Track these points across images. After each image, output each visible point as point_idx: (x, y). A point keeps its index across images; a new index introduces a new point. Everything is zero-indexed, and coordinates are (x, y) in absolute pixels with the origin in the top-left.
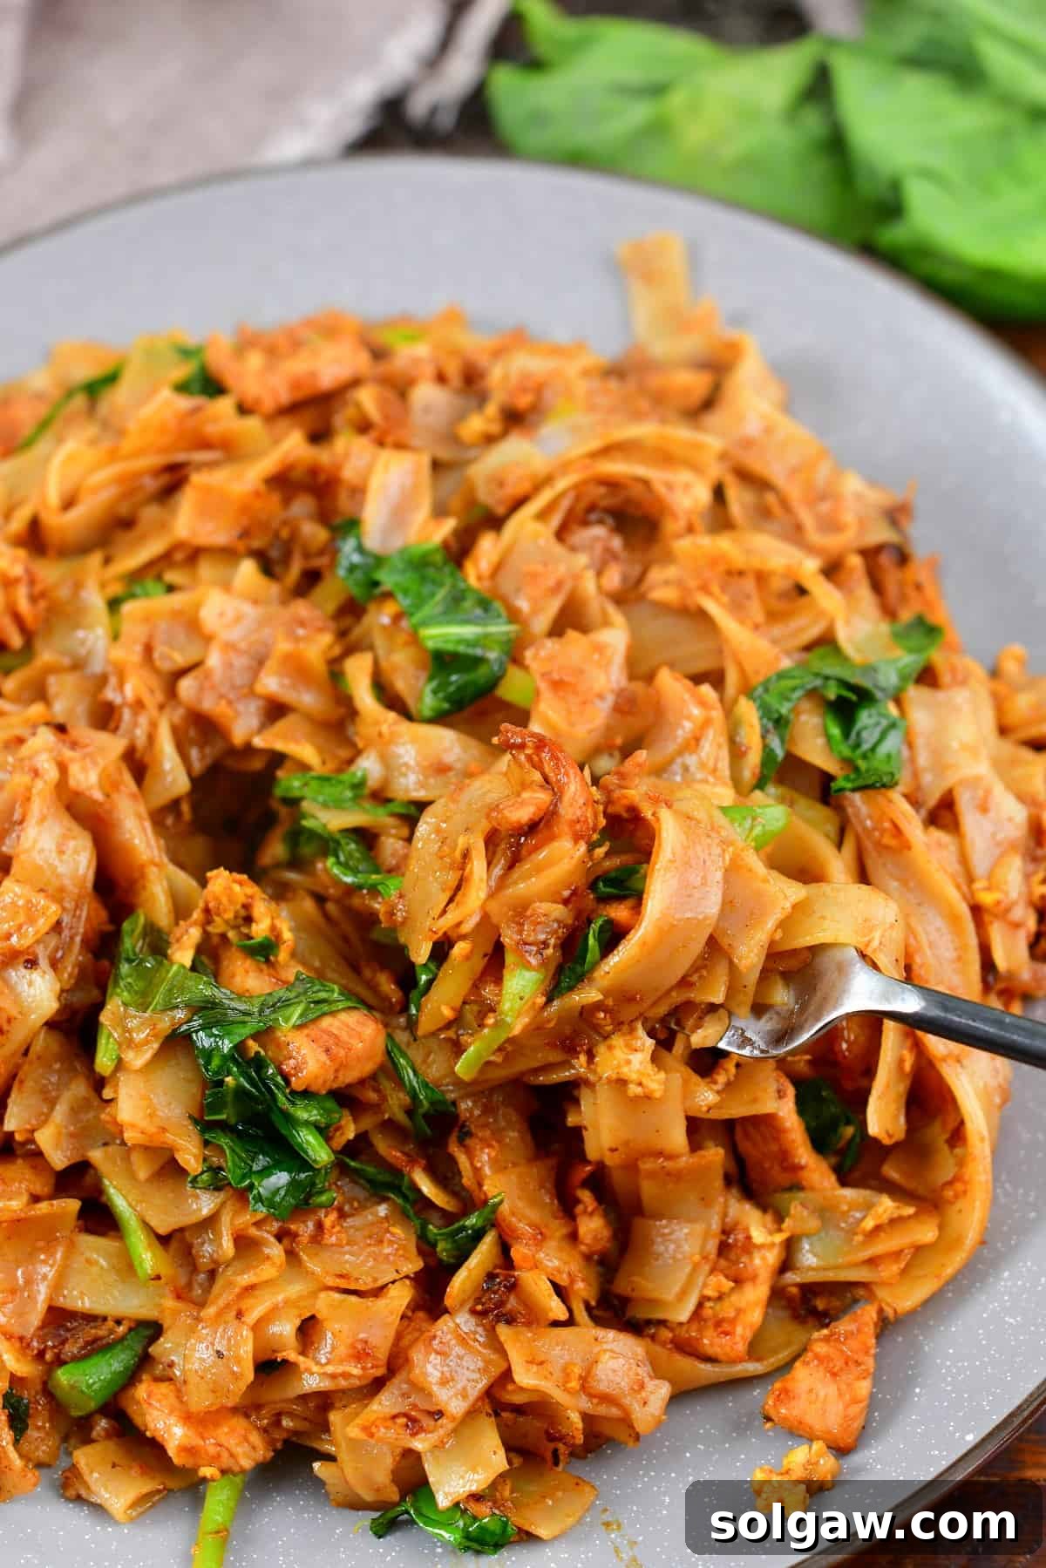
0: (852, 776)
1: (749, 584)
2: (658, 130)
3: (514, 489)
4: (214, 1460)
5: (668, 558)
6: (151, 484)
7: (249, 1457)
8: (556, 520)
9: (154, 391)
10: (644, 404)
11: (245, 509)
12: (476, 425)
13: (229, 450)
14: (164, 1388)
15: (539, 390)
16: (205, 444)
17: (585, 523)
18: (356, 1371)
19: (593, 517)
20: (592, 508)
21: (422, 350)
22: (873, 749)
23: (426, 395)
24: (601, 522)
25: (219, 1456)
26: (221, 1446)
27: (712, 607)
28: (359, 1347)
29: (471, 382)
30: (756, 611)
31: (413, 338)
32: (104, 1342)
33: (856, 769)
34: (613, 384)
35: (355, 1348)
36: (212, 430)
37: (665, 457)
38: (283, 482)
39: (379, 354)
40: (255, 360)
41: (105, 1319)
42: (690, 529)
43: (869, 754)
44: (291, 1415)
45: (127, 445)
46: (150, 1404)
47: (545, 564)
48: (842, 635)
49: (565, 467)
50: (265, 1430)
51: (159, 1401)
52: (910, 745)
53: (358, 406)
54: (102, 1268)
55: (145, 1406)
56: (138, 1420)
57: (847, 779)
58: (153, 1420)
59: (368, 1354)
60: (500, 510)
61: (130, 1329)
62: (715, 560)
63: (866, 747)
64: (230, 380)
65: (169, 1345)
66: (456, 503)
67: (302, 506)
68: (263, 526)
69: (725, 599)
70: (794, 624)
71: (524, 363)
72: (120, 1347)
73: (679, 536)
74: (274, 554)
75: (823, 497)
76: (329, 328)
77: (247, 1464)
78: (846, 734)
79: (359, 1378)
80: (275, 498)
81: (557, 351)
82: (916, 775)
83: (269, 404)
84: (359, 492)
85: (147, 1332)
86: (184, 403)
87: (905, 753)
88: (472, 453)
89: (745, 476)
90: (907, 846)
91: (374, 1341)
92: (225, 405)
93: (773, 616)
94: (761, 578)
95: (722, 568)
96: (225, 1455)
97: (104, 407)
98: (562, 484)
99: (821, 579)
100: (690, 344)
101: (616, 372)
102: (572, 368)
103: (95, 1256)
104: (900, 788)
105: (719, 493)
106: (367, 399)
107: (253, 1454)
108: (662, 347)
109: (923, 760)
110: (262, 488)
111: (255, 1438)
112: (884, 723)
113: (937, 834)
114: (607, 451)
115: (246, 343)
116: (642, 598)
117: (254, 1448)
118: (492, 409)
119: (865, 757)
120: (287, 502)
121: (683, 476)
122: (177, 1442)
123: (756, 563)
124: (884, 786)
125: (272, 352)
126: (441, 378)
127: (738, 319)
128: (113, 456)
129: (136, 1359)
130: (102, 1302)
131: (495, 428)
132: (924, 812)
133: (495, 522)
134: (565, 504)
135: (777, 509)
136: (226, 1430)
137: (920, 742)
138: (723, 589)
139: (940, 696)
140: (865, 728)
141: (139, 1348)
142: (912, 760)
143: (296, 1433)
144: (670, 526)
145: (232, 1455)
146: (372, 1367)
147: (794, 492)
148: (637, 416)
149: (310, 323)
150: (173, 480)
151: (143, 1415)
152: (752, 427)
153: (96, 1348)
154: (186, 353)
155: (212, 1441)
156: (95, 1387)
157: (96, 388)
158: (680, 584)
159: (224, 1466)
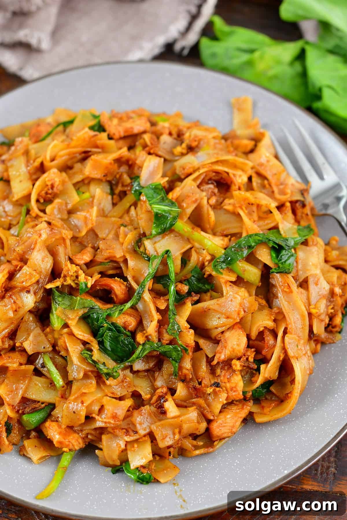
0: (277, 268)
1: (254, 208)
2: (250, 64)
3: (187, 171)
4: (67, 446)
5: (232, 197)
6: (79, 157)
7: (78, 446)
8: (198, 182)
9: (83, 128)
10: (232, 149)
11: (107, 168)
12: (179, 150)
13: (104, 149)
14: (54, 424)
15: (199, 141)
16: (97, 147)
17: (208, 183)
18: (112, 422)
19: (210, 182)
20: (210, 179)
21: (166, 125)
22: (285, 262)
23: (165, 138)
24: (212, 183)
25: (69, 445)
26: (70, 442)
27: (242, 213)
28: (114, 414)
29: (179, 136)
30: (255, 216)
31: (164, 121)
32: (38, 409)
33: (279, 267)
34: (223, 141)
35: (113, 415)
36: (99, 142)
37: (235, 166)
38: (119, 161)
39: (153, 124)
40: (115, 121)
41: (39, 402)
42: (239, 189)
43: (284, 263)
44: (91, 434)
45: (73, 144)
46: (49, 428)
47: (193, 194)
48: (281, 227)
49: (203, 166)
50: (83, 438)
51: (52, 427)
52: (297, 262)
53: (144, 139)
54: (39, 386)
55: (48, 428)
56: (45, 433)
57: (275, 269)
58: (50, 433)
59: (116, 417)
60: (183, 177)
61: (46, 406)
62: (245, 199)
63: (283, 261)
64: (107, 127)
65: (57, 412)
66: (169, 173)
67: (124, 169)
68: (111, 174)
69: (246, 212)
70: (267, 221)
71: (196, 132)
72: (43, 410)
73: (235, 190)
74: (114, 182)
75: (281, 184)
76: (140, 114)
77: (77, 448)
78: (277, 257)
79: (113, 424)
80: (116, 165)
81: (207, 130)
82: (297, 271)
83: (117, 136)
84: (140, 167)
85: (52, 407)
86: (92, 133)
87: (295, 264)
88: (177, 158)
89: (259, 174)
90: (291, 292)
91: (119, 413)
92: (104, 135)
93: (260, 218)
94: (259, 206)
95: (247, 202)
96: (71, 445)
97: (68, 131)
98: (202, 171)
99: (276, 210)
100: (249, 132)
101: (225, 138)
102: (211, 136)
103: (37, 383)
104: (292, 274)
105: (250, 179)
106: (147, 137)
107: (79, 445)
108: (240, 132)
109: (300, 267)
110: (113, 162)
111: (80, 441)
112: (290, 254)
113: (301, 290)
114: (217, 162)
115: (113, 116)
116: (221, 208)
117: (79, 443)
118: (184, 145)
119: (282, 263)
120: (119, 167)
121: (239, 173)
122: (57, 440)
123: (258, 202)
124: (286, 272)
125: (121, 119)
126: (170, 134)
127: (265, 126)
128: (68, 146)
129: (47, 414)
130: (39, 396)
131: (185, 151)
132: (298, 283)
133: (181, 180)
134: (202, 177)
135: (267, 186)
136: (72, 437)
137: (300, 262)
138: (246, 208)
139: (308, 248)
140: (283, 255)
141: (48, 411)
142: (297, 267)
143: (92, 440)
144: (233, 187)
145: (73, 445)
146: (117, 421)
147: (273, 181)
148: (229, 152)
149: (134, 112)
150: (85, 156)
151: (47, 431)
152: (263, 160)
153: (34, 410)
154: (95, 117)
155: (67, 440)
156: (34, 422)
157: (66, 124)
158: (234, 205)
159: (70, 448)
